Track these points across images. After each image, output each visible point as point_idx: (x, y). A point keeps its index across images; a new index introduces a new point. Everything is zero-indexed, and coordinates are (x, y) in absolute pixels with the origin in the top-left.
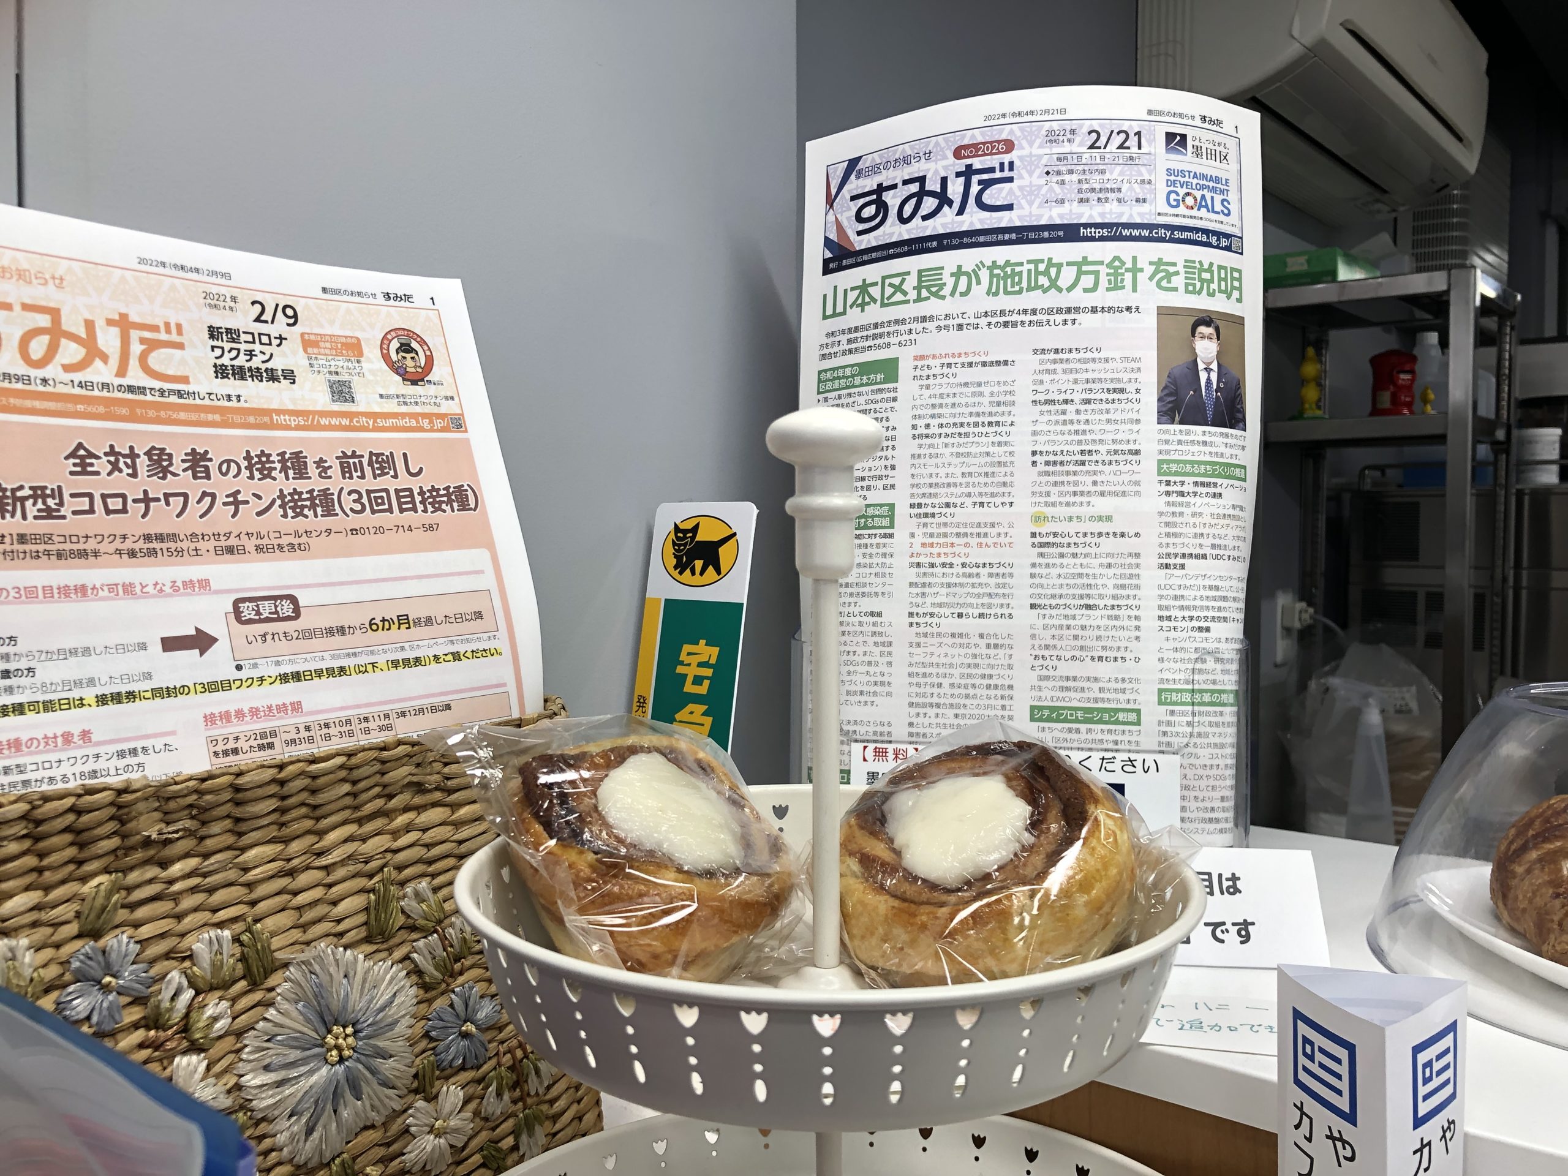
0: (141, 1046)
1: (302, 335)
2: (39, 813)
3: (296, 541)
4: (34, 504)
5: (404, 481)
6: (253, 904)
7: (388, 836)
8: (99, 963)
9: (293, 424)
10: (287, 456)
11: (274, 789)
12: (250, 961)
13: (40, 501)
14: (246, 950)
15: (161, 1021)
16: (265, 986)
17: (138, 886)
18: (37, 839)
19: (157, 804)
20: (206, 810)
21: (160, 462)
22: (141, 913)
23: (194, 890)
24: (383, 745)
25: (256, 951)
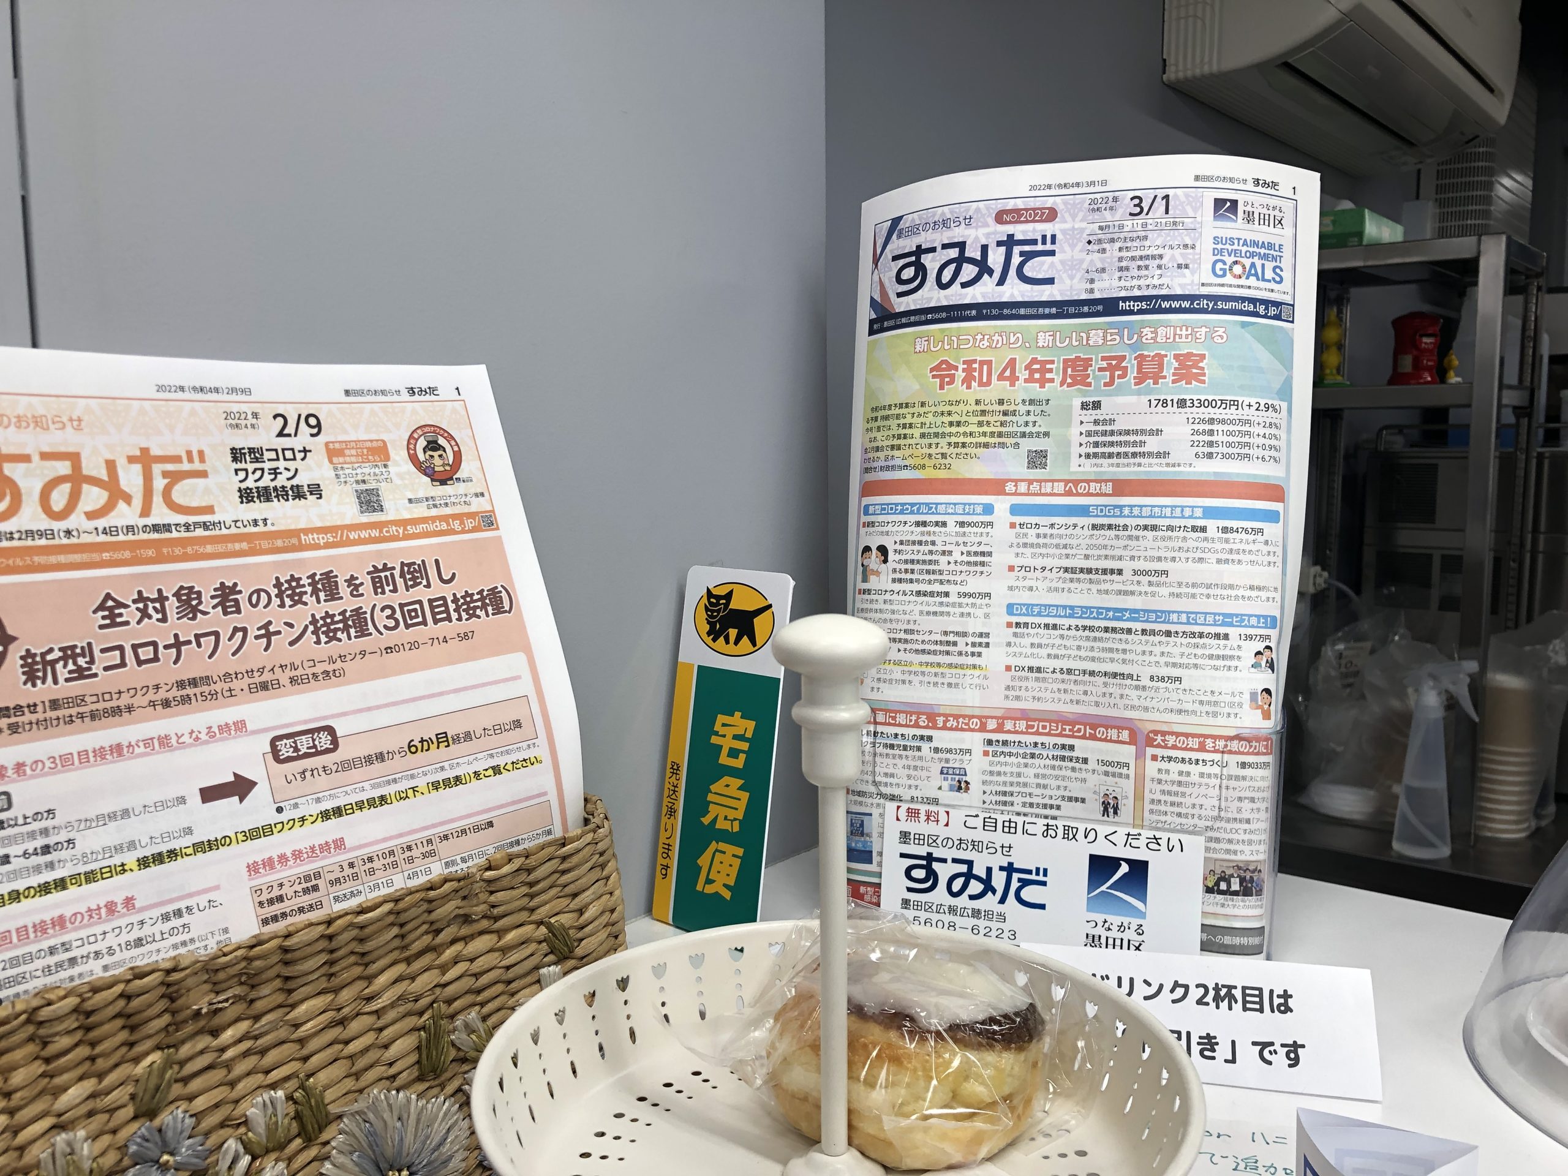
1: (327, 444)
2: (88, 1005)
3: (330, 668)
4: (65, 666)
5: (438, 590)
6: (305, 1059)
7: (436, 971)
8: (156, 1143)
9: (322, 542)
10: (317, 578)
11: (323, 944)
12: (304, 1118)
13: (70, 661)
14: (300, 1108)
16: (320, 1141)
17: (190, 1059)
18: (88, 1029)
19: (206, 977)
20: (256, 975)
21: (189, 602)
22: (195, 1085)
23: (246, 1054)
24: (429, 885)
25: (311, 1106)
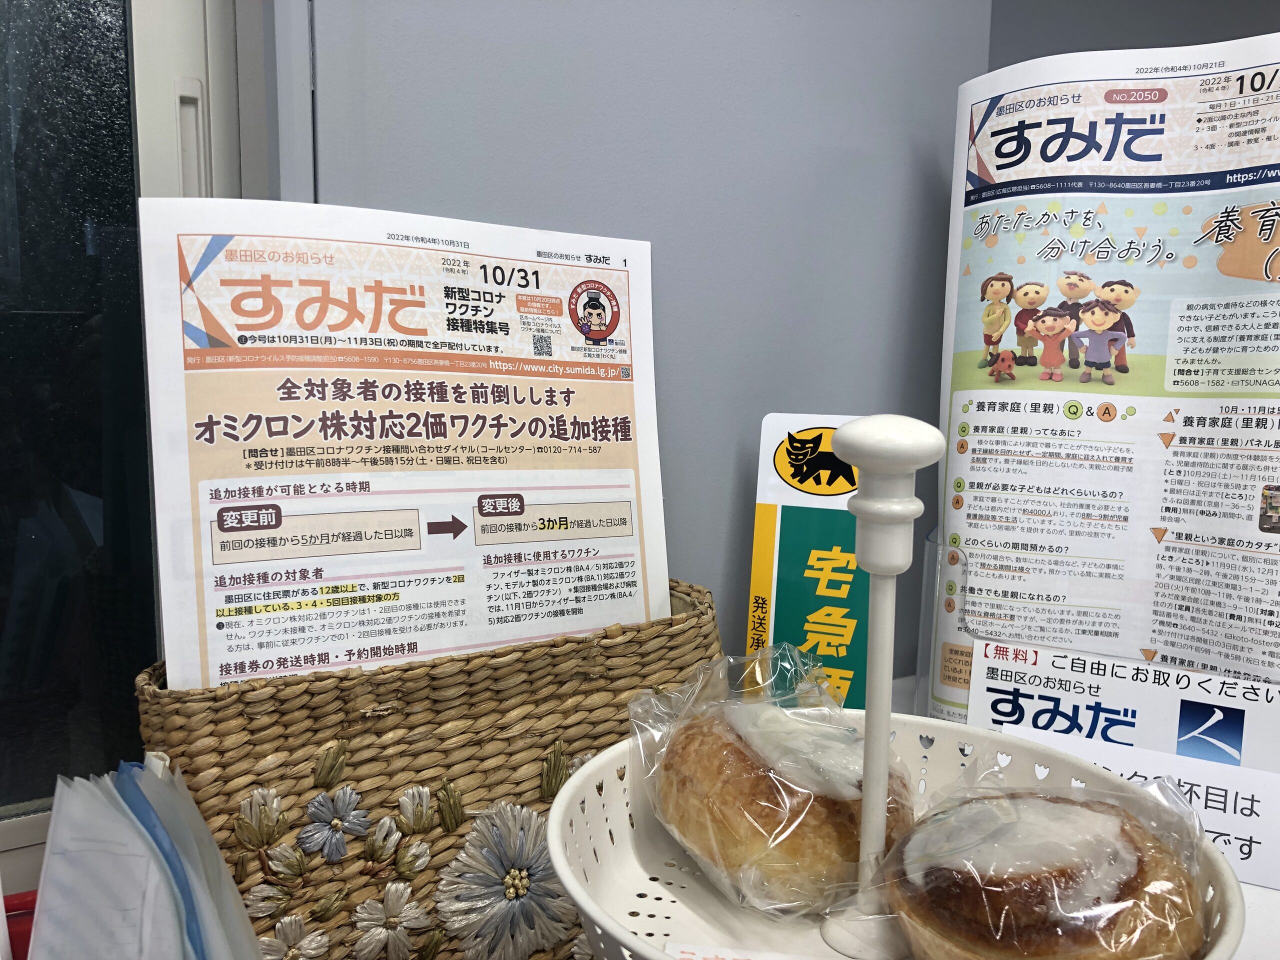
0: (362, 873)
2: (282, 695)
6: (448, 767)
7: (559, 715)
8: (329, 809)
11: (462, 678)
12: (445, 813)
14: (441, 804)
15: (375, 856)
16: (456, 833)
17: (359, 750)
18: (283, 714)
19: (371, 688)
20: (409, 694)
22: (363, 770)
23: (402, 754)
24: (552, 643)
25: (450, 805)
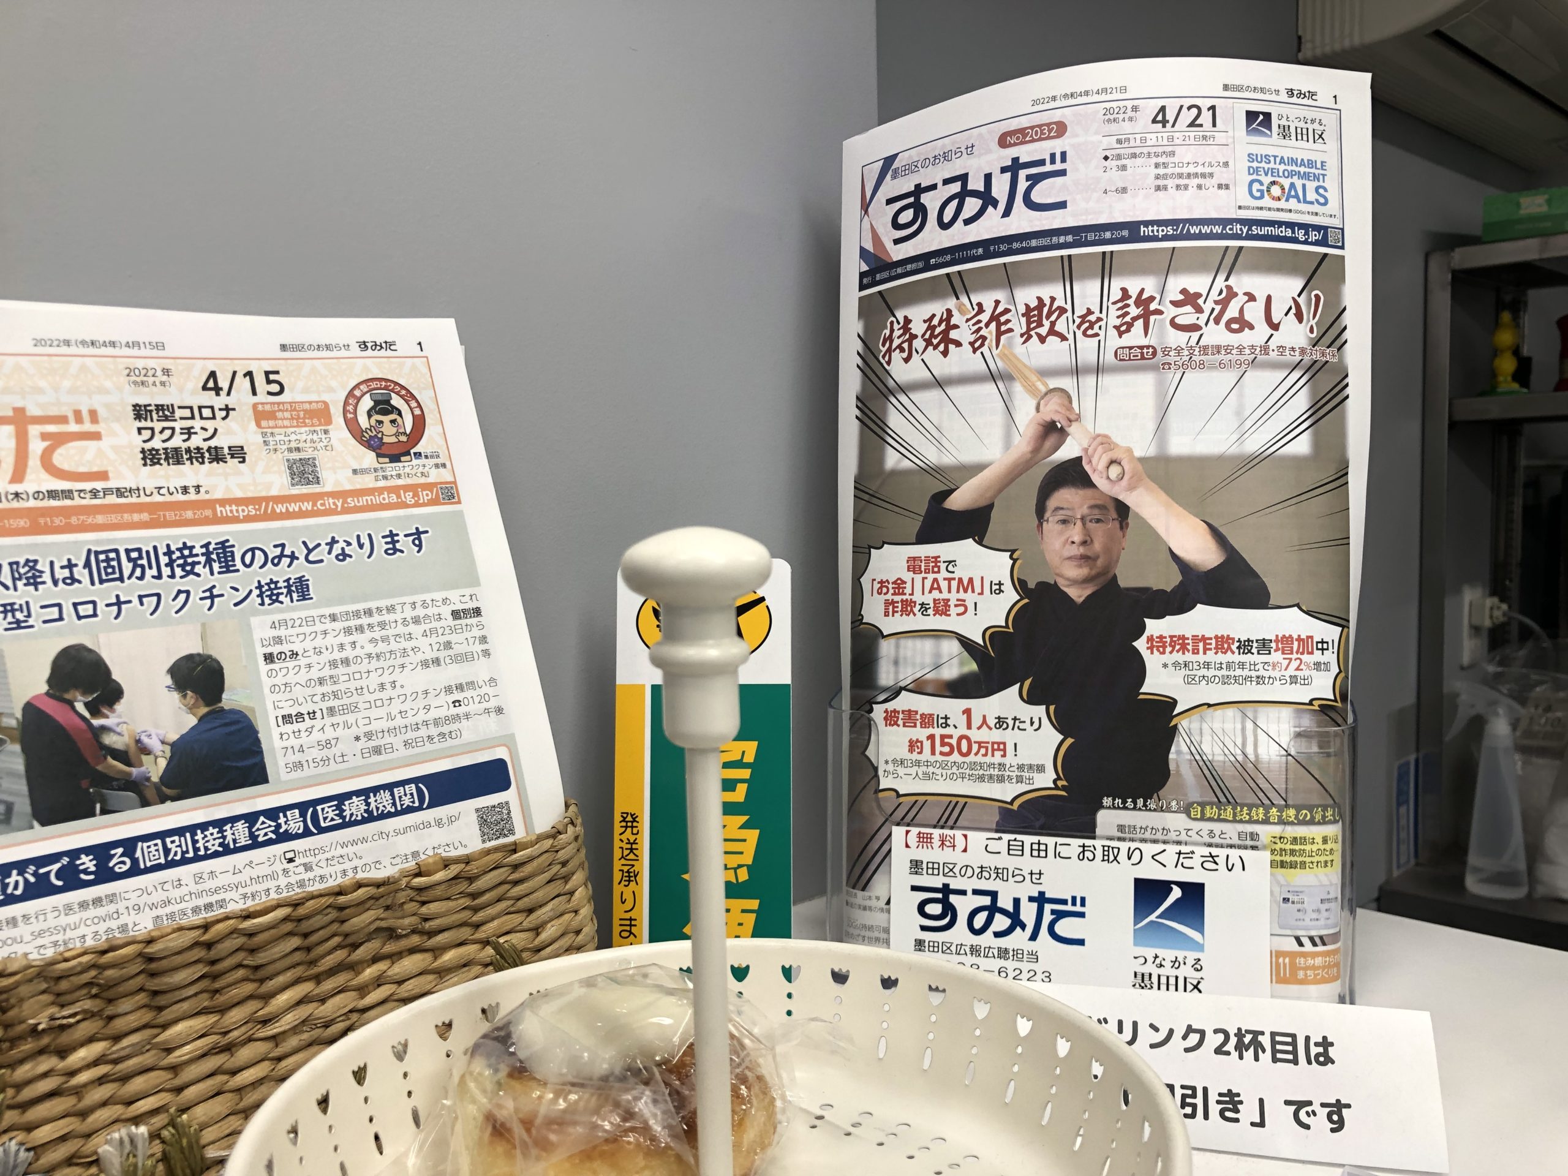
6: (179, 1090)
7: (353, 994)
11: (199, 953)
12: (172, 1162)
14: (168, 1148)
17: (29, 1082)
19: (44, 986)
20: (111, 987)
22: (38, 1112)
23: (101, 1081)
24: (338, 889)
25: (182, 1148)
